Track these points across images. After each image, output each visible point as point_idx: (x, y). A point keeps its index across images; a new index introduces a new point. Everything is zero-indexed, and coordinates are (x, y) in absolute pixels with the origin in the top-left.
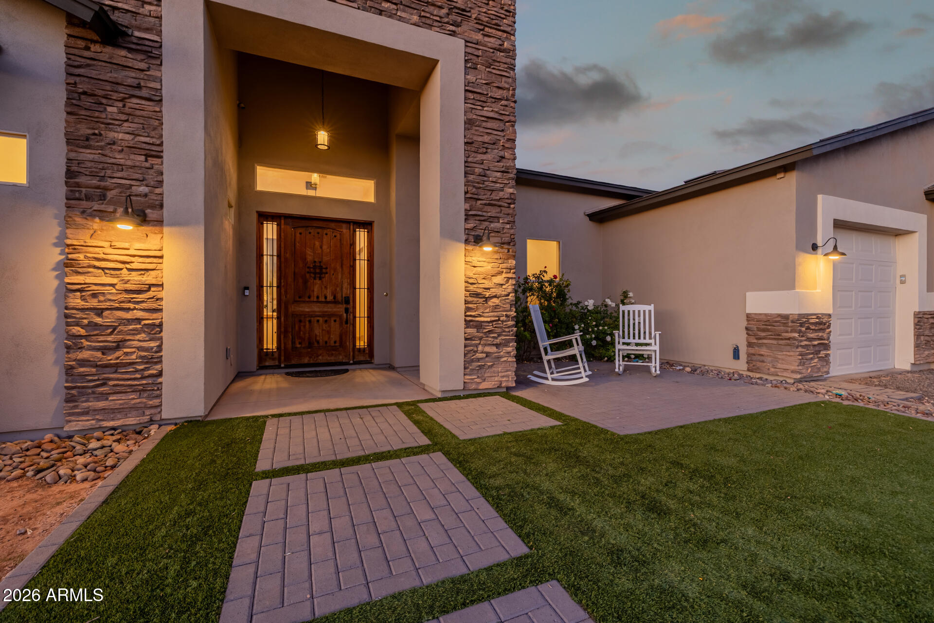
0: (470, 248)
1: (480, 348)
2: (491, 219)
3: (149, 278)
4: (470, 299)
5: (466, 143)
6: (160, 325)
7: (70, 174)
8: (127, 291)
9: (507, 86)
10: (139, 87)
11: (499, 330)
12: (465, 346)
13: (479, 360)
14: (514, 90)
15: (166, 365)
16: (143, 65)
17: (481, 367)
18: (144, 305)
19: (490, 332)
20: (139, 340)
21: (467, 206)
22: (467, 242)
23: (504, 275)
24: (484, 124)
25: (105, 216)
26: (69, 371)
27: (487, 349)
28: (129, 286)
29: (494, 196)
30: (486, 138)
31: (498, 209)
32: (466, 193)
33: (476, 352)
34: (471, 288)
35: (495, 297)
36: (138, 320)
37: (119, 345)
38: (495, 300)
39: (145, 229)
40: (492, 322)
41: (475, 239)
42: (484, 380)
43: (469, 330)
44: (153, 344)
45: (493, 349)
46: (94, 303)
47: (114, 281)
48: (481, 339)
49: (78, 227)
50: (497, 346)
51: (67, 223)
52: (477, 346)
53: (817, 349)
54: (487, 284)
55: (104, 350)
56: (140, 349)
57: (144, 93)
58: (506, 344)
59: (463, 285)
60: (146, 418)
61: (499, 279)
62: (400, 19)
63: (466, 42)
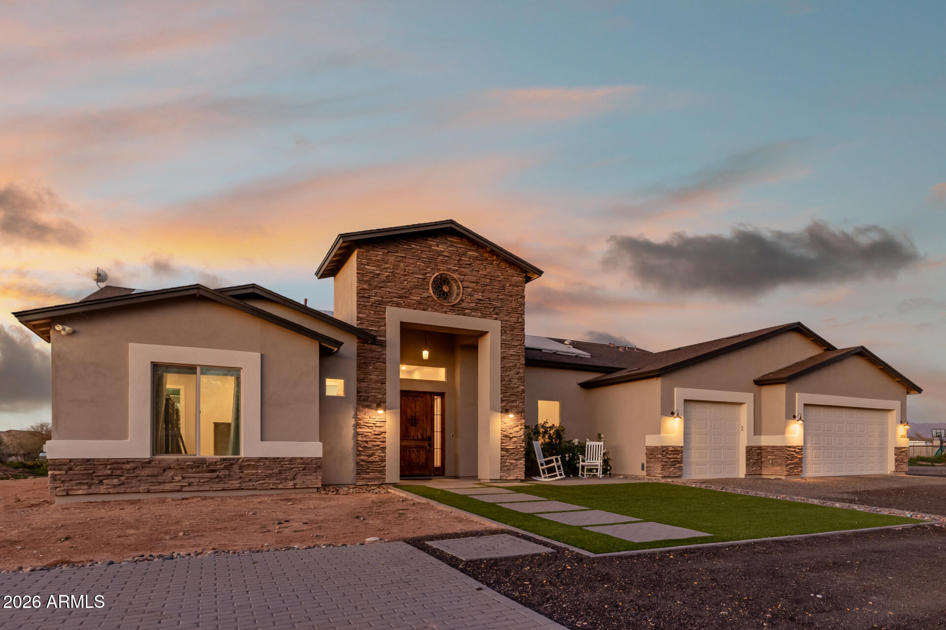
0: (503, 415)
1: (508, 461)
2: (513, 401)
3: (382, 430)
4: (503, 438)
5: (501, 368)
6: (385, 448)
7: (358, 392)
8: (375, 435)
9: (520, 339)
10: (379, 358)
11: (516, 453)
12: (501, 460)
13: (507, 466)
14: (524, 340)
15: (387, 463)
16: (380, 350)
17: (508, 469)
18: (380, 440)
19: (513, 453)
20: (379, 453)
21: (502, 396)
22: (502, 412)
23: (519, 427)
24: (510, 358)
25: (369, 407)
26: (358, 464)
27: (511, 461)
28: (376, 433)
29: (514, 391)
30: (511, 364)
31: (516, 397)
32: (501, 390)
33: (506, 462)
34: (504, 433)
35: (515, 437)
36: (378, 445)
37: (373, 454)
38: (515, 439)
39: (381, 411)
40: (513, 449)
41: (505, 411)
42: (510, 476)
43: (503, 452)
44: (383, 455)
45: (514, 461)
46: (365, 439)
47: (371, 431)
48: (508, 456)
49: (361, 411)
50: (516, 460)
51: (357, 410)
52: (506, 459)
53: (673, 463)
54: (511, 431)
55: (369, 456)
56: (379, 456)
57: (381, 360)
58: (520, 459)
59: (500, 431)
60: (381, 483)
61: (517, 429)
62: (473, 316)
63: (501, 321)
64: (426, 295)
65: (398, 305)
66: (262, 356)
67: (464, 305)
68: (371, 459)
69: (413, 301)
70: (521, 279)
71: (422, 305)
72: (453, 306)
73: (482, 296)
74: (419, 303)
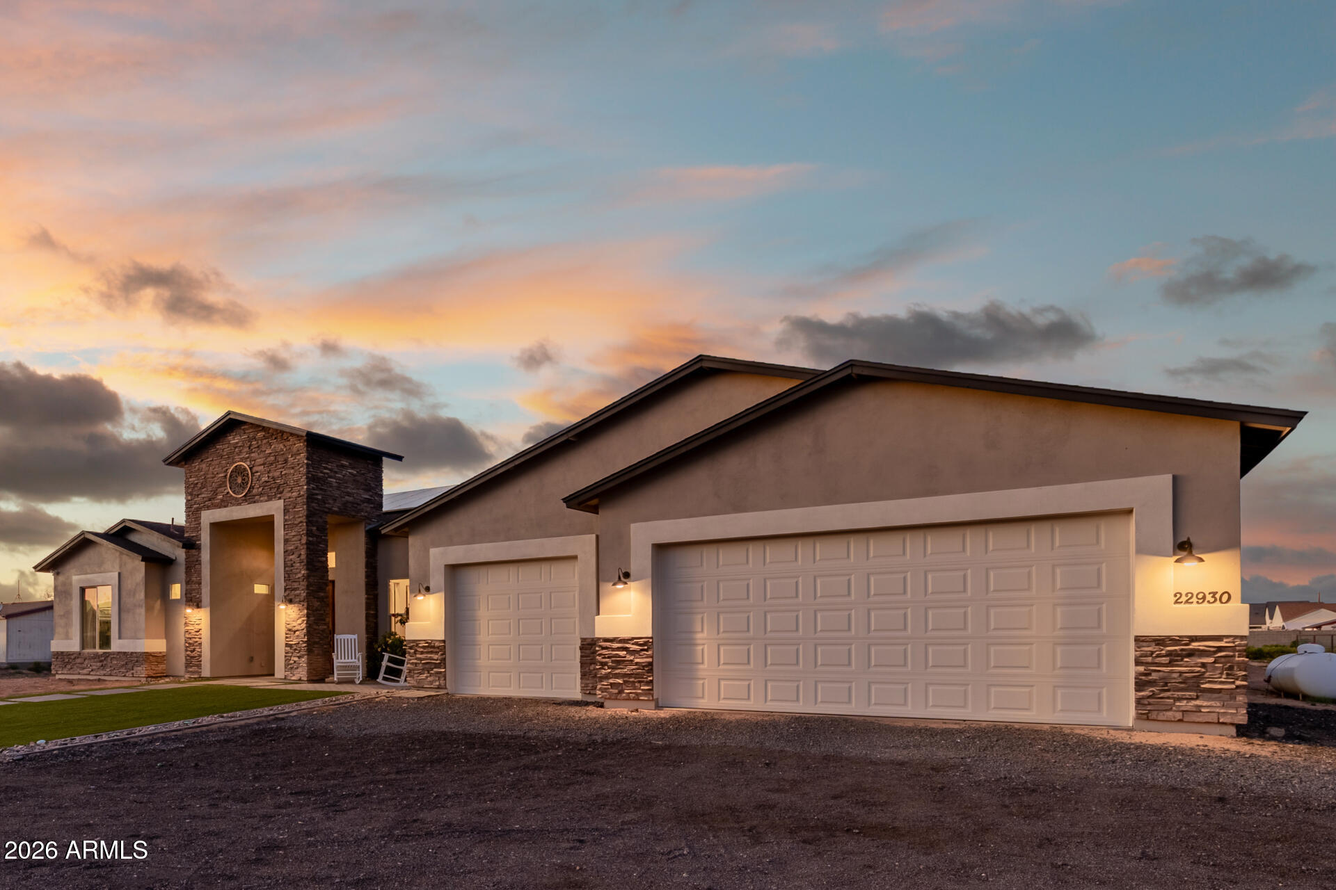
0: (287, 605)
2: (295, 590)
3: (199, 627)
4: (288, 633)
5: (284, 552)
6: (202, 644)
7: (186, 594)
8: (196, 632)
10: (197, 561)
11: (299, 649)
12: (285, 656)
13: (291, 664)
15: (203, 658)
16: (197, 553)
17: (292, 668)
18: (198, 637)
19: (296, 649)
20: (197, 648)
21: (286, 584)
22: (285, 602)
23: (302, 619)
24: (292, 540)
25: (192, 607)
26: (186, 658)
27: (295, 658)
28: (196, 630)
29: (296, 577)
30: (293, 547)
31: (297, 583)
32: (285, 577)
33: (290, 659)
34: (288, 626)
35: (297, 631)
36: (197, 642)
39: (199, 609)
40: (296, 644)
41: (289, 601)
42: (294, 675)
43: (287, 648)
44: (200, 650)
45: (298, 658)
46: (189, 636)
47: (193, 628)
48: (292, 652)
52: (291, 657)
54: (295, 624)
55: (192, 652)
56: (198, 652)
57: (198, 563)
58: (302, 656)
59: (285, 624)
60: (199, 676)
61: (299, 621)
62: (261, 501)
63: (284, 500)
64: (226, 491)
65: (208, 508)
66: (119, 574)
67: (255, 491)
68: (192, 654)
69: (218, 501)
70: (302, 444)
71: (224, 504)
72: (245, 496)
73: (268, 477)
74: (222, 500)
